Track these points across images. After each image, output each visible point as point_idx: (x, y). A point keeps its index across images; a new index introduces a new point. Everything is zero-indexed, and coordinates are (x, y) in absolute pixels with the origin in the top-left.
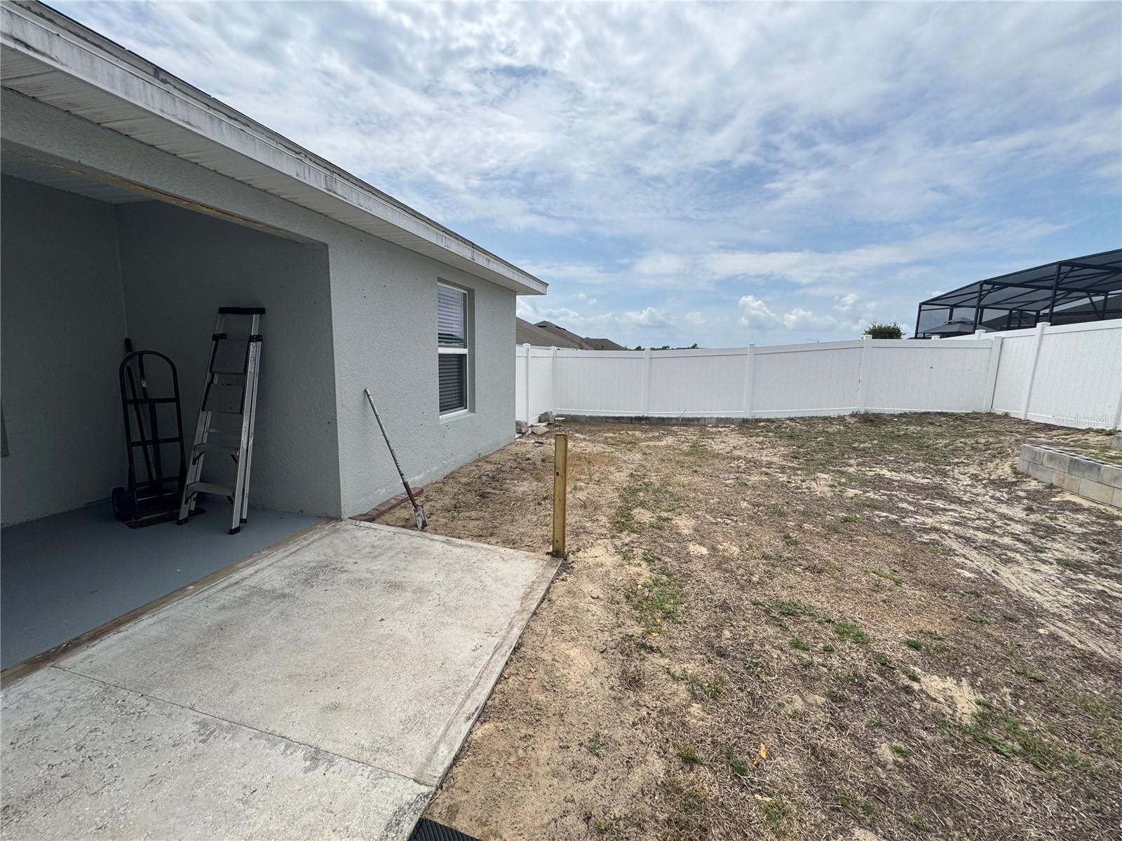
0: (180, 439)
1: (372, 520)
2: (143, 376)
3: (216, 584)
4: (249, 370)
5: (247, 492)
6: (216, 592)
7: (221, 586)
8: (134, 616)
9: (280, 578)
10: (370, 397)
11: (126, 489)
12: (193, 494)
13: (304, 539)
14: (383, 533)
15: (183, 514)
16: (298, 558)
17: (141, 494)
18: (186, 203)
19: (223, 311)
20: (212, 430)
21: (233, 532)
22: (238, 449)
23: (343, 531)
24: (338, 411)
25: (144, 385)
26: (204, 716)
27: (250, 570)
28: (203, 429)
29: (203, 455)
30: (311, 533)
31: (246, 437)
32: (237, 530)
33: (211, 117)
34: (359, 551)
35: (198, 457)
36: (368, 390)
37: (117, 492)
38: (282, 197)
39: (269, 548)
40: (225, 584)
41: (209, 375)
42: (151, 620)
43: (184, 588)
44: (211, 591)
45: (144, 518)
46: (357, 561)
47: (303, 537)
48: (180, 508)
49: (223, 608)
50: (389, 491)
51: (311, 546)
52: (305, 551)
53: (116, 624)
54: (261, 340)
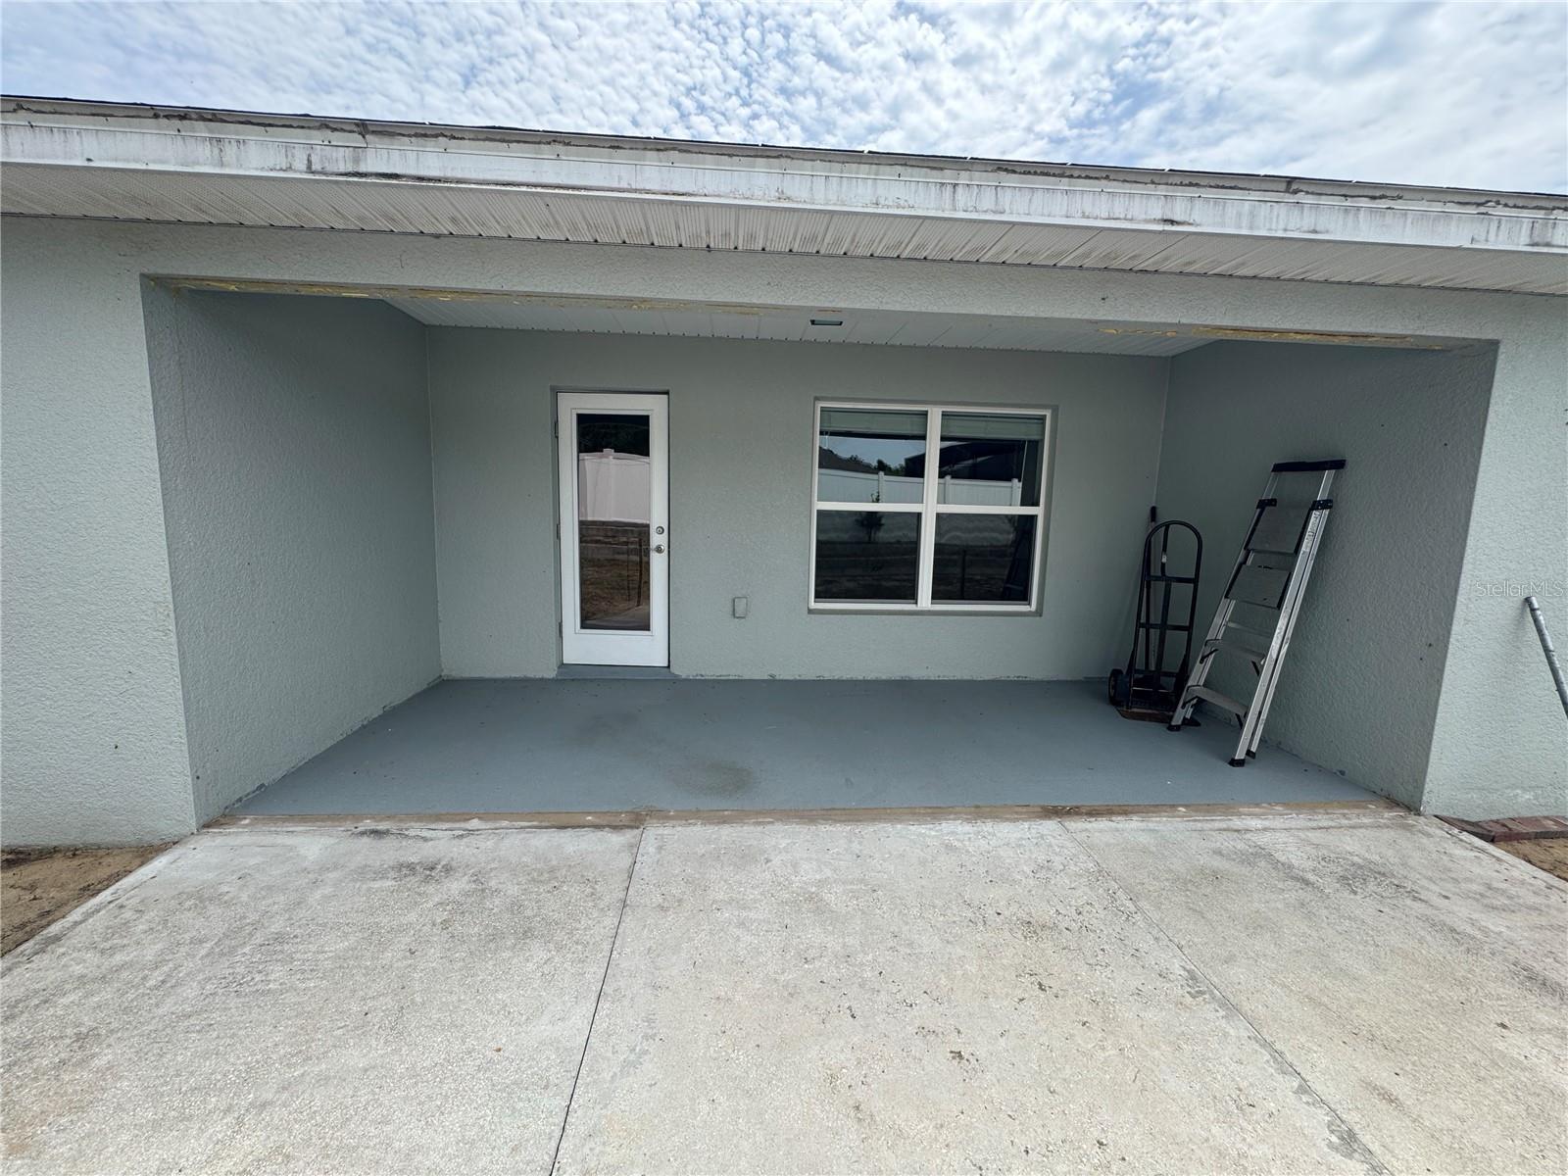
0: (1189, 629)
1: (1492, 840)
2: (1165, 550)
3: (1212, 820)
4: (1303, 549)
5: (1264, 716)
6: (1211, 830)
7: (1217, 825)
8: (1125, 811)
9: (1299, 853)
10: (1538, 612)
11: (1125, 672)
12: (1193, 699)
13: (1344, 815)
14: (1515, 873)
15: (1177, 720)
16: (1333, 839)
17: (1138, 683)
18: (1276, 335)
19: (1279, 468)
20: (1231, 625)
21: (1235, 763)
22: (1264, 656)
23: (1420, 831)
24: (1456, 628)
25: (1164, 560)
26: (1193, 967)
27: (1255, 823)
28: (1220, 622)
29: (1213, 655)
30: (1357, 811)
31: (1279, 642)
32: (1240, 763)
33: (1346, 210)
34: (1456, 880)
35: (1208, 656)
36: (1534, 600)
37: (1116, 673)
38: (1423, 285)
39: (1285, 805)
40: (1223, 825)
41: (1243, 552)
42: (1143, 825)
43: (1174, 807)
44: (1207, 826)
45: (1135, 710)
46: (1450, 896)
47: (1341, 811)
48: (1174, 711)
49: (1218, 853)
50: (1542, 801)
51: (1355, 831)
52: (1345, 835)
53: (1108, 812)
54: (1330, 507)
